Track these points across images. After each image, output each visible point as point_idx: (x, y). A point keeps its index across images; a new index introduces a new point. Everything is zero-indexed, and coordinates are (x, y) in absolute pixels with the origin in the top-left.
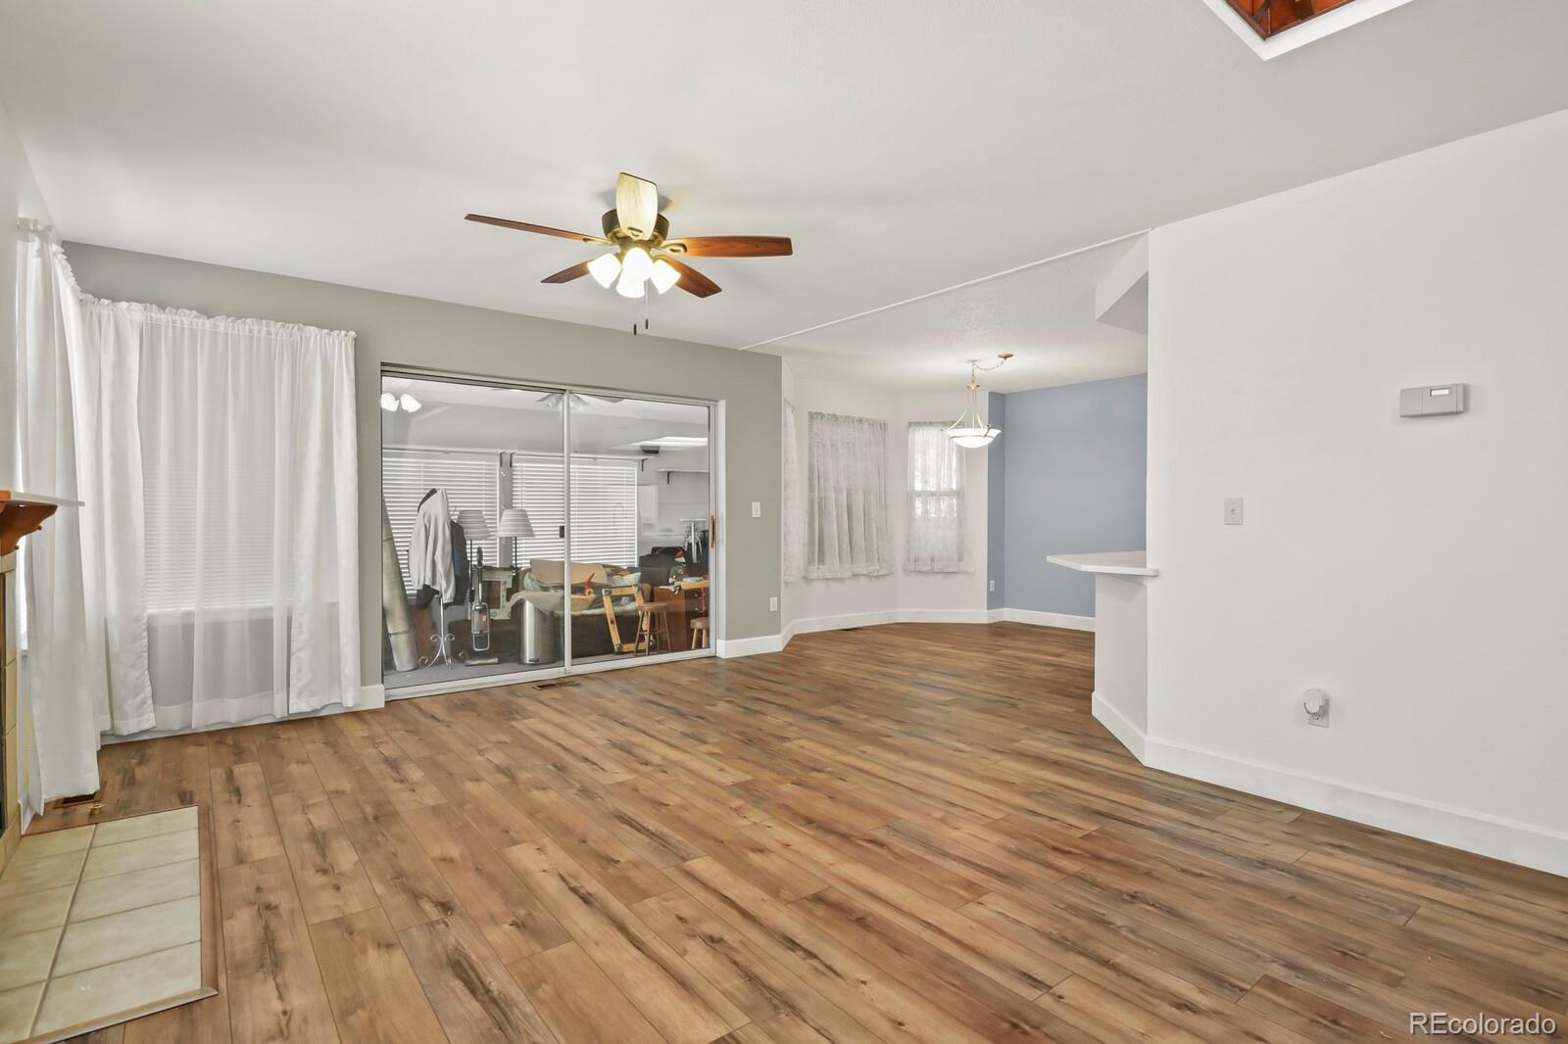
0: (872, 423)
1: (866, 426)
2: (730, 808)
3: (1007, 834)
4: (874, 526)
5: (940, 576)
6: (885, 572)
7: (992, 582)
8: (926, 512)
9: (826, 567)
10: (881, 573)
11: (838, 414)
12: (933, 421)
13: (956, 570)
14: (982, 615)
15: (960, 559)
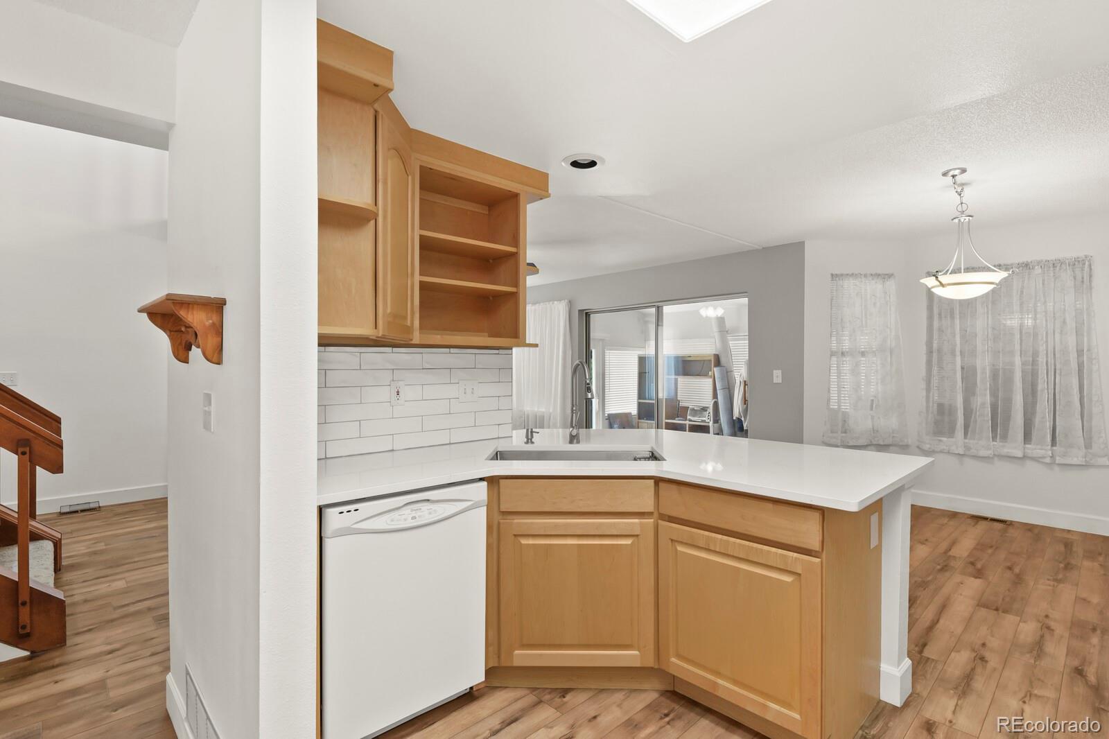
9: (953, 440)
11: (1002, 264)
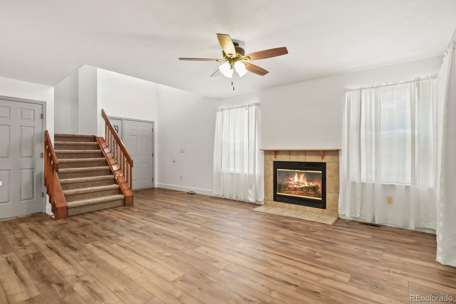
2: (197, 238)
3: (120, 240)
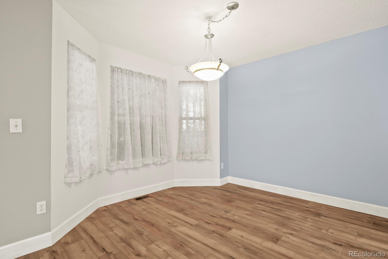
0: (157, 79)
1: (153, 80)
4: (158, 135)
5: (196, 162)
6: (165, 161)
7: (222, 164)
8: (188, 127)
9: (124, 162)
10: (162, 162)
12: (191, 80)
13: (204, 158)
14: (218, 182)
15: (206, 153)
